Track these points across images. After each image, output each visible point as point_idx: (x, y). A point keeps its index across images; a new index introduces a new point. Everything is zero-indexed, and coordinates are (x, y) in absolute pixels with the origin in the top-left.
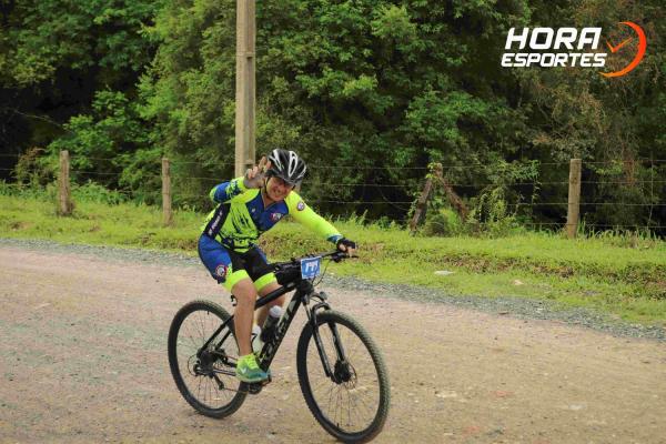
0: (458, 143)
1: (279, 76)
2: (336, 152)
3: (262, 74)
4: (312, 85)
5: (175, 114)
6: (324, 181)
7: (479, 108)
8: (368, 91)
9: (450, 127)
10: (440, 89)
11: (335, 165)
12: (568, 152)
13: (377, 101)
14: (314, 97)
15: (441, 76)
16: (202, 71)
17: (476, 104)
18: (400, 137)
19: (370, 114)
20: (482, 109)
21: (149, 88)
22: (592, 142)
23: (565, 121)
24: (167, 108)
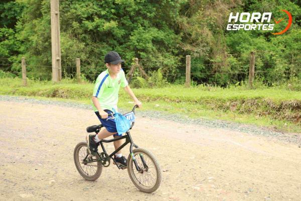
0: (152, 49)
1: (76, 21)
2: (101, 54)
3: (68, 21)
4: (90, 25)
5: (31, 38)
6: (96, 66)
7: (161, 35)
8: (113, 28)
9: (149, 43)
10: (145, 27)
11: (101, 59)
12: (198, 53)
13: (118, 32)
14: (91, 30)
15: (145, 21)
16: (42, 19)
17: (160, 33)
18: (128, 47)
19: (115, 37)
20: (162, 35)
21: (21, 27)
22: (208, 48)
23: (197, 40)
24: (29, 36)
